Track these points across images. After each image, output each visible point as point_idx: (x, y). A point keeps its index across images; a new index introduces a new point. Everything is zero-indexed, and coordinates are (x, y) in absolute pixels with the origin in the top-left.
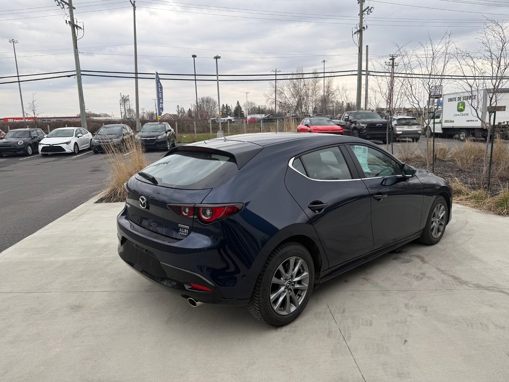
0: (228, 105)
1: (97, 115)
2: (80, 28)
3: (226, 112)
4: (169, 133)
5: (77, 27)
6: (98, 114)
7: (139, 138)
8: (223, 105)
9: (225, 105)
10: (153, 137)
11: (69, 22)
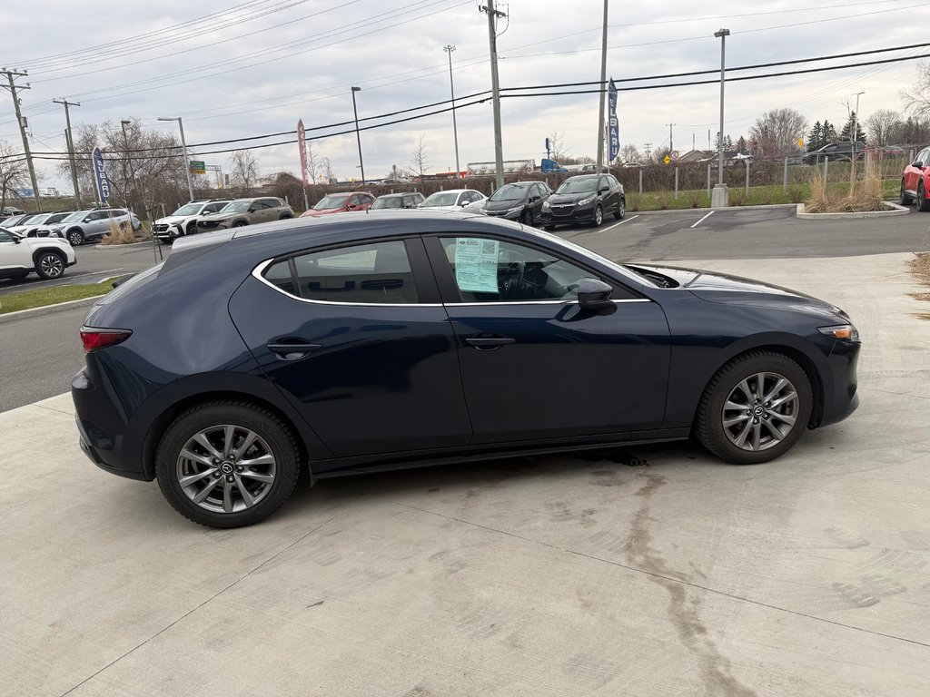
0: (830, 123)
1: (573, 160)
2: (504, 15)
3: (824, 138)
4: (604, 193)
5: (498, 13)
6: (575, 158)
7: (548, 205)
8: (818, 124)
9: (822, 124)
10: (571, 203)
11: (484, 7)
